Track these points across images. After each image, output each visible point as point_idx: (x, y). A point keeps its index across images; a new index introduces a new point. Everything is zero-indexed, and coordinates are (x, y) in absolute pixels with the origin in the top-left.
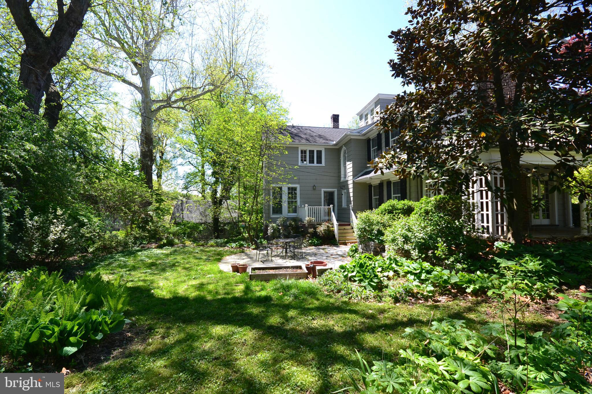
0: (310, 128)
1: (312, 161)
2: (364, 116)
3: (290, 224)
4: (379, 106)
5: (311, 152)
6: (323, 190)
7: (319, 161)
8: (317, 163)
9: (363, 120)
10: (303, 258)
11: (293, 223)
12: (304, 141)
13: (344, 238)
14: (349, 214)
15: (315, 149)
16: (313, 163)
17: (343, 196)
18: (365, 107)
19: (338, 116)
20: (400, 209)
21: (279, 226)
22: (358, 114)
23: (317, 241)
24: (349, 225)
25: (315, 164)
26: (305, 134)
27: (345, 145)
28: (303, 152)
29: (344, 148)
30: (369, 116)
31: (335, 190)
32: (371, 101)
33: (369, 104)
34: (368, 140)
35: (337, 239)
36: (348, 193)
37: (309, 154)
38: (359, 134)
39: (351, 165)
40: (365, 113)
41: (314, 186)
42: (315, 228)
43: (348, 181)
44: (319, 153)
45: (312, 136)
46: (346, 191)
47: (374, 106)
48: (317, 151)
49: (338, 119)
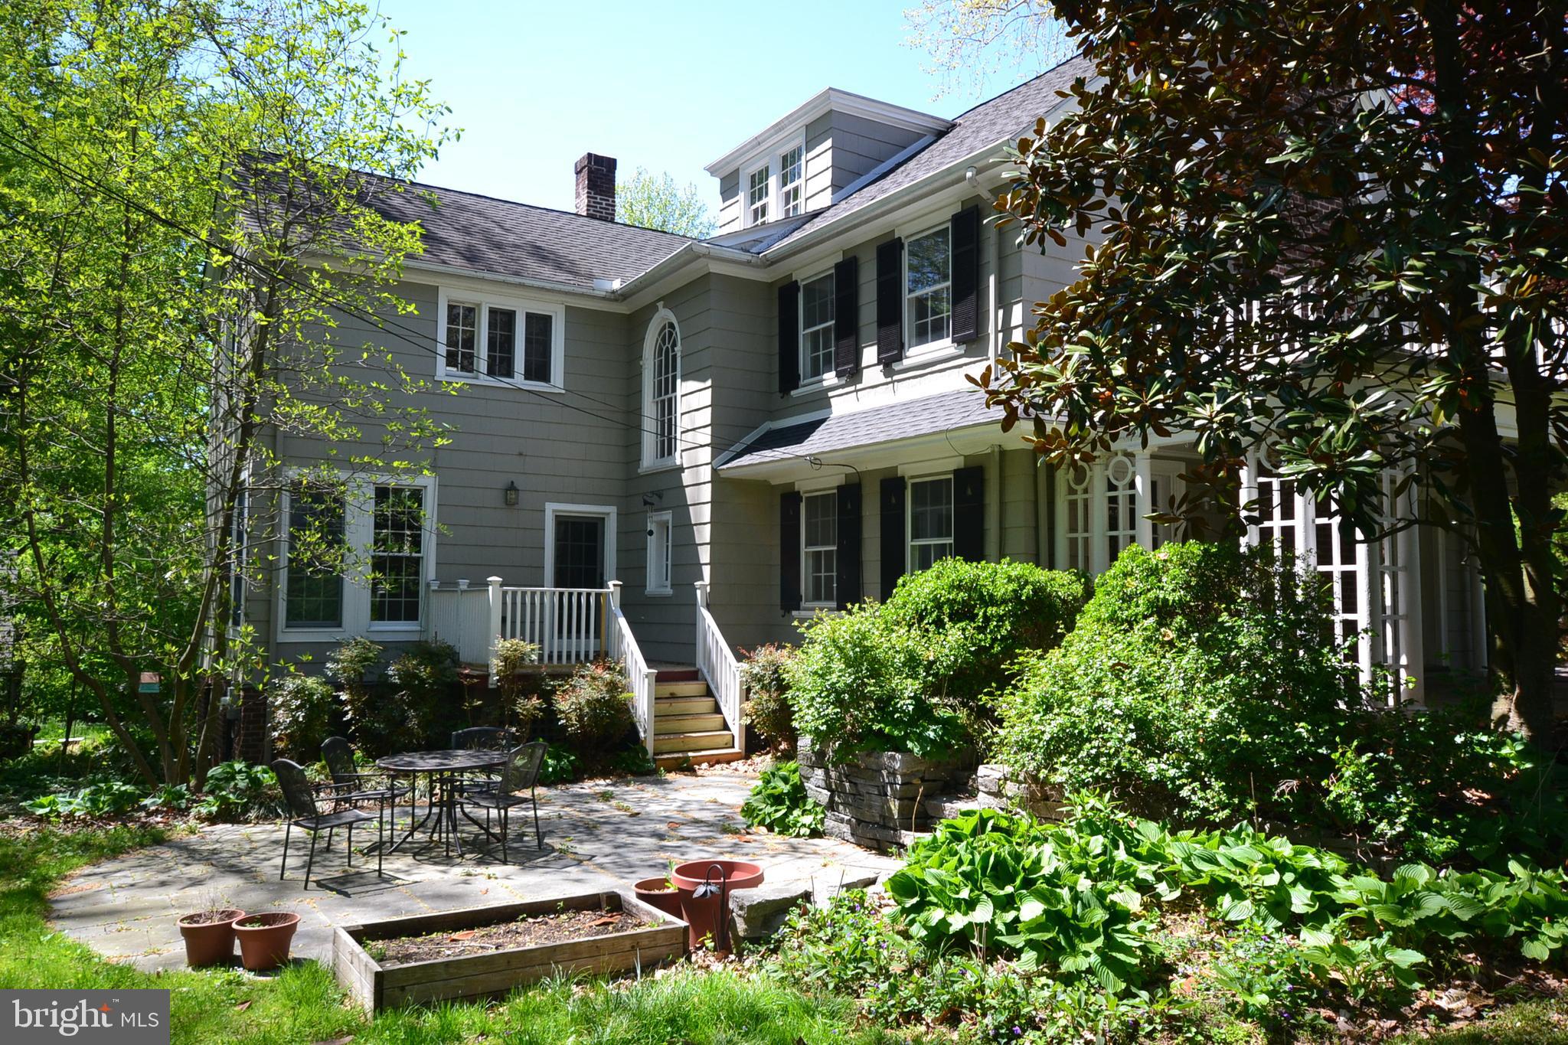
0: (482, 205)
1: (501, 365)
2: (744, 182)
3: (408, 677)
4: (829, 143)
5: (502, 320)
6: (551, 509)
7: (538, 369)
8: (529, 375)
9: (742, 197)
10: (543, 850)
11: (424, 672)
12: (457, 263)
13: (675, 742)
14: (692, 623)
15: (522, 307)
16: (510, 373)
17: (652, 542)
18: (757, 142)
19: (610, 164)
20: (1004, 602)
21: (339, 687)
22: (713, 170)
23: (558, 758)
24: (694, 676)
25: (519, 379)
26: (466, 230)
27: (671, 299)
28: (462, 316)
29: (664, 315)
30: (773, 182)
31: (610, 513)
32: (790, 119)
33: (779, 127)
34: (787, 291)
35: (650, 747)
36: (684, 526)
37: (492, 325)
38: (746, 257)
39: (706, 398)
40: (754, 169)
41: (512, 487)
42: (547, 696)
43: (681, 469)
44: (539, 326)
45: (499, 246)
46: (667, 516)
47: (800, 141)
48: (530, 317)
49: (611, 181)
